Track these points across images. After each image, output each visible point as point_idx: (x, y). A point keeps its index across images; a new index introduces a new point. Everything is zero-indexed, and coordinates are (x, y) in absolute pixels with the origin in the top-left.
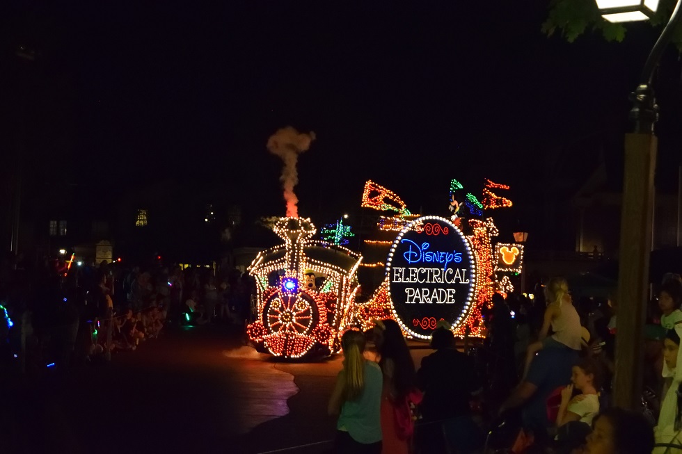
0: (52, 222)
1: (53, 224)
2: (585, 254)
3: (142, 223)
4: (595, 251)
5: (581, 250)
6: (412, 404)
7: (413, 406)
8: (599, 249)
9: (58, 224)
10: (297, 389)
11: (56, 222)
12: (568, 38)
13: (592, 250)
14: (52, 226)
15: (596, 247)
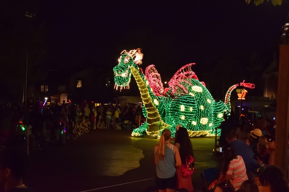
0: (42, 86)
1: (42, 87)
2: (268, 98)
3: (79, 86)
4: (272, 97)
5: (266, 96)
6: (189, 163)
7: (189, 164)
8: (274, 96)
9: (44, 87)
10: (144, 156)
11: (43, 86)
12: (255, 4)
13: (271, 96)
14: (42, 88)
15: (272, 95)
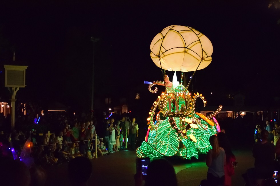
0: (106, 99)
3: (138, 98)
